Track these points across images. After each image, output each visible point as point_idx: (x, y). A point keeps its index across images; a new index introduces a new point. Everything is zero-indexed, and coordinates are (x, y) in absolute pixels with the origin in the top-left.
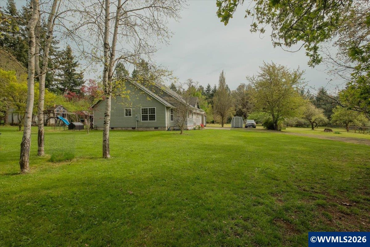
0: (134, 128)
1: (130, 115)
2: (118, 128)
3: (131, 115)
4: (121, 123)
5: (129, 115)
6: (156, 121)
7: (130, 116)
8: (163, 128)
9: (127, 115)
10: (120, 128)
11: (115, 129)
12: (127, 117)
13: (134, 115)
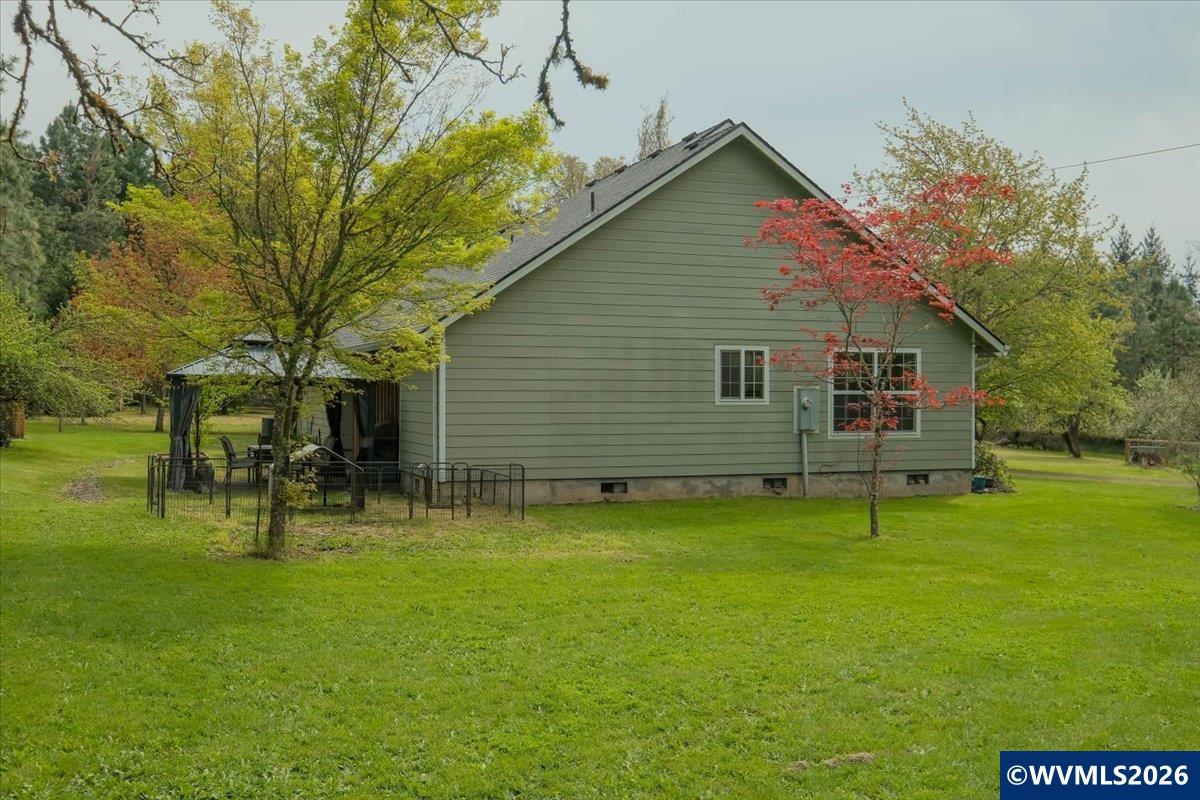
0: (774, 482)
1: (755, 392)
2: (661, 482)
3: (759, 394)
4: (684, 450)
5: (749, 394)
6: (918, 433)
7: (754, 401)
8: (954, 475)
9: (730, 390)
10: (671, 485)
11: (634, 492)
12: (730, 402)
13: (780, 392)
